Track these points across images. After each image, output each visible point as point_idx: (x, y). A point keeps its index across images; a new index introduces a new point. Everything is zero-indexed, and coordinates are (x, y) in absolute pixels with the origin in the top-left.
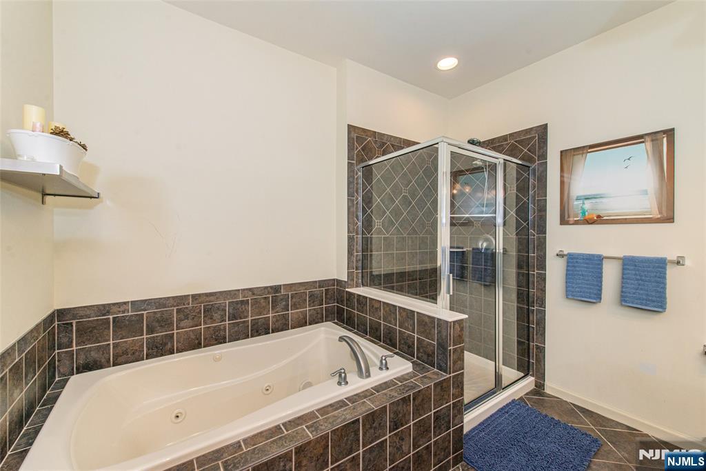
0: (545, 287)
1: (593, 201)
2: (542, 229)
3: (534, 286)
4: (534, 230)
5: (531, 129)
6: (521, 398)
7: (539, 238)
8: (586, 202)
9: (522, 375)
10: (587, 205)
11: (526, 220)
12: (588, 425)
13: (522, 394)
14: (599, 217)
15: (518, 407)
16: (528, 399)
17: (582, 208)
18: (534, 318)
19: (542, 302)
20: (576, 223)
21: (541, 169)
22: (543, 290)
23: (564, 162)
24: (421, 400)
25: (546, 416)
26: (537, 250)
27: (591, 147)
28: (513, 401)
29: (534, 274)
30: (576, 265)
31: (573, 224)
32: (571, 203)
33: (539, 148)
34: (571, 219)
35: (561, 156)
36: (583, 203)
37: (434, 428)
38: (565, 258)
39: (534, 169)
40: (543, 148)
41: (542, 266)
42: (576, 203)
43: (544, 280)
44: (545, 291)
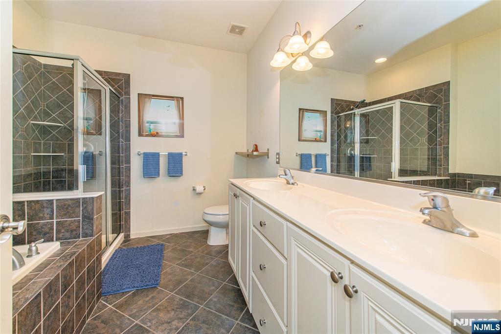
0: (130, 174)
1: (155, 124)
2: (128, 139)
3: (123, 174)
4: (123, 139)
5: (120, 74)
6: (119, 247)
7: (126, 144)
8: (151, 124)
9: (116, 235)
10: (152, 126)
11: (118, 132)
12: (156, 242)
13: (119, 245)
14: (157, 133)
15: (121, 252)
16: (123, 246)
17: (150, 128)
18: (123, 195)
19: (128, 184)
20: (147, 136)
21: (127, 101)
22: (129, 177)
23: (140, 100)
24: (80, 261)
25: (138, 247)
26: (125, 152)
27: (153, 96)
28: (116, 251)
29: (123, 167)
30: (148, 158)
31: (145, 136)
32: (144, 124)
33: (125, 88)
34: (144, 133)
35: (138, 96)
36: (150, 125)
37: (87, 279)
38: (142, 156)
39: (122, 100)
40: (128, 88)
41: (128, 161)
42: (147, 125)
43: (130, 170)
44: (130, 176)
